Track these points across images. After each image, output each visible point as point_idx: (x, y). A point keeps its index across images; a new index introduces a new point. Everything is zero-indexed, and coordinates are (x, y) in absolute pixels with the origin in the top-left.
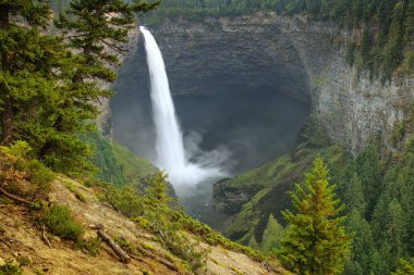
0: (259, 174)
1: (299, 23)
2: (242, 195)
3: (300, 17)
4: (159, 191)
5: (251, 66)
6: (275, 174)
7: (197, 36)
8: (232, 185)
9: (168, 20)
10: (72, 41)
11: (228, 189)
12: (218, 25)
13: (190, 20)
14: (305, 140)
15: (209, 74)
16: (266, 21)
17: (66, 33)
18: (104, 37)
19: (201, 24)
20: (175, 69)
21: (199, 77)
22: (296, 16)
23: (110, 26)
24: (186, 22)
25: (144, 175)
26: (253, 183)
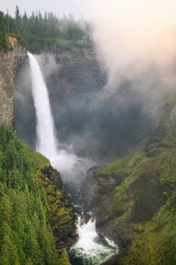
0: (123, 165)
2: (111, 180)
6: (135, 165)
8: (104, 172)
9: (46, 47)
11: (101, 176)
12: (82, 53)
13: (62, 48)
14: (157, 141)
19: (69, 52)
24: (59, 50)
25: (42, 166)
26: (119, 171)
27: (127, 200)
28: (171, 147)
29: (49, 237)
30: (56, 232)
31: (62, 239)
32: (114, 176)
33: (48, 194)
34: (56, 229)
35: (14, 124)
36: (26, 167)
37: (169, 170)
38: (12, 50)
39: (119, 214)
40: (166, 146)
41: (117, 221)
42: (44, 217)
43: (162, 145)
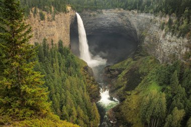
2: (116, 72)
3: (134, 11)
5: (111, 26)
6: (127, 65)
7: (94, 15)
9: (85, 10)
11: (111, 70)
12: (102, 12)
13: (92, 10)
14: (138, 53)
15: (96, 28)
19: (96, 12)
21: (93, 29)
22: (132, 11)
25: (84, 66)
26: (120, 67)
27: (124, 81)
28: (144, 56)
29: (87, 97)
30: (91, 95)
31: (94, 98)
32: (117, 70)
33: (87, 78)
34: (91, 94)
35: (70, 46)
36: (76, 66)
37: (143, 67)
38: (69, 12)
39: (120, 87)
40: (142, 56)
41: (119, 90)
42: (85, 89)
43: (140, 55)
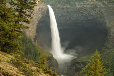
0: (88, 58)
1: (104, 4)
2: (82, 65)
4: (44, 61)
5: (86, 19)
7: (67, 9)
8: (78, 61)
9: (57, 3)
10: (16, 9)
11: (76, 63)
12: (75, 4)
13: (65, 3)
14: (105, 46)
15: (71, 22)
16: (92, 3)
17: (13, 7)
18: (26, 8)
19: (69, 5)
20: (59, 20)
21: (67, 23)
22: (103, 1)
23: (28, 4)
24: (64, 4)
25: (47, 56)
26: (86, 61)
35: (36, 37)
40: (108, 48)
